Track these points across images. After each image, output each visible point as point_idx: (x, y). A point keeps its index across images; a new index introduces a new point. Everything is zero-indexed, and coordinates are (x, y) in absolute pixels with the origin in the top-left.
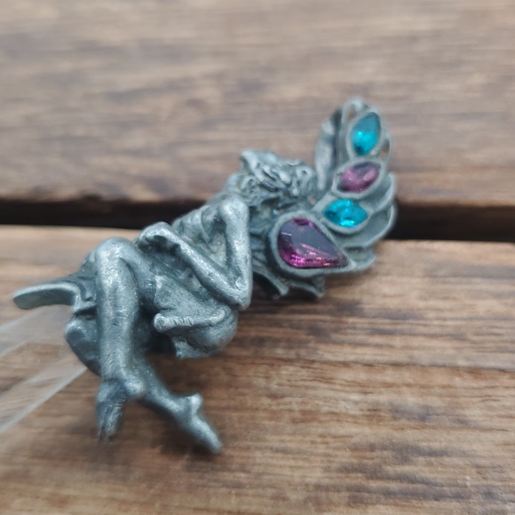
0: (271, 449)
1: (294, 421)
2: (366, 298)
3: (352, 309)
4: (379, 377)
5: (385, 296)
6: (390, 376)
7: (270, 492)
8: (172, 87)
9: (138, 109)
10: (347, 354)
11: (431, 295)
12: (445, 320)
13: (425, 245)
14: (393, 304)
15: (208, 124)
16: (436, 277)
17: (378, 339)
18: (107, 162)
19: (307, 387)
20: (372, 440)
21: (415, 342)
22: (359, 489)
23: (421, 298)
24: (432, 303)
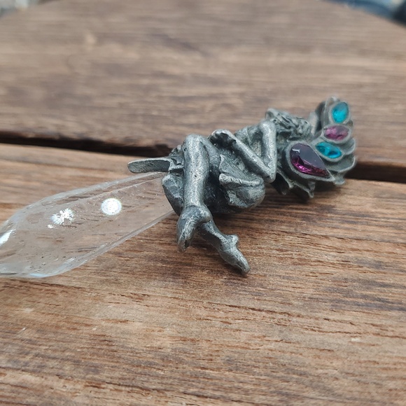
0: (280, 276)
1: (294, 264)
2: (338, 205)
3: (330, 209)
4: (349, 245)
5: (350, 205)
6: (355, 245)
7: (280, 299)
8: (212, 97)
9: (191, 106)
10: (327, 231)
11: (380, 206)
12: (388, 218)
13: (373, 182)
14: (355, 209)
15: (235, 116)
16: (381, 197)
17: (347, 226)
18: (172, 128)
19: (302, 247)
20: (346, 276)
21: (370, 228)
22: (339, 301)
23: (373, 207)
24: (379, 210)
